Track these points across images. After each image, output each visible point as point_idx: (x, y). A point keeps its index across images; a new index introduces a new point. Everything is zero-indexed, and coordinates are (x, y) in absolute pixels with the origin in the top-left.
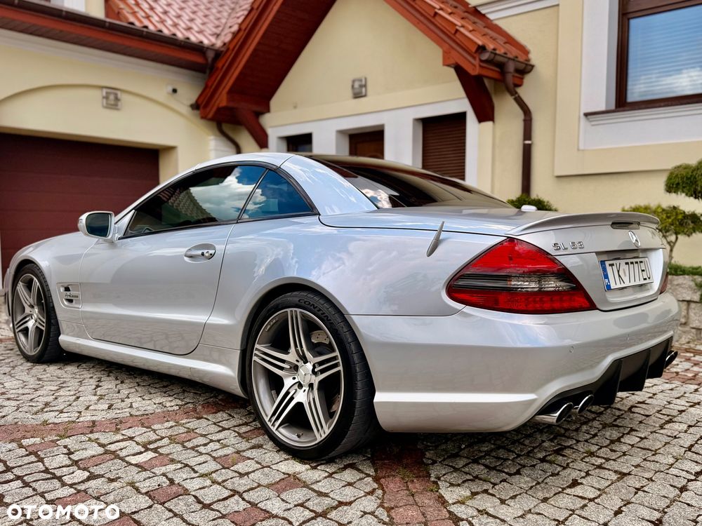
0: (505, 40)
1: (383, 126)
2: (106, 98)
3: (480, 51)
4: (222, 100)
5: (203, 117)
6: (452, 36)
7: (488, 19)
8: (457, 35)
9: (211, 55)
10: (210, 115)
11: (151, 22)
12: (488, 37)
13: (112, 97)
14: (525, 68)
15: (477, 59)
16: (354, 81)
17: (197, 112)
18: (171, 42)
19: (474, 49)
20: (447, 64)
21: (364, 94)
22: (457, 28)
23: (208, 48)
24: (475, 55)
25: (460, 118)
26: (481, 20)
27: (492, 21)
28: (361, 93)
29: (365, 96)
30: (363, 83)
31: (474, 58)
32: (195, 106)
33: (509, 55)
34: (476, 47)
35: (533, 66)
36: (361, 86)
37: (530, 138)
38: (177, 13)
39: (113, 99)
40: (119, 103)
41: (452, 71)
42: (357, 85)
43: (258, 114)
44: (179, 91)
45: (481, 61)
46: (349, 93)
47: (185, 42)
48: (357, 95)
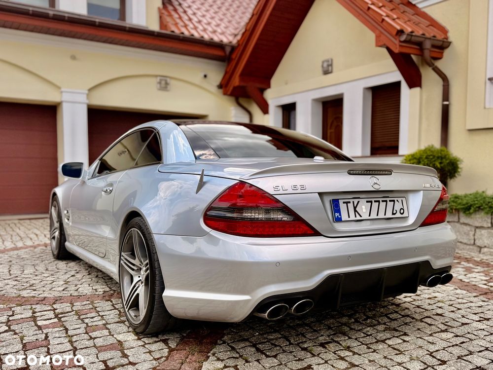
0: (428, 23)
1: (342, 95)
2: (160, 83)
3: (400, 34)
4: (236, 81)
5: (225, 94)
6: (380, 24)
7: (417, 7)
8: (384, 23)
9: (228, 50)
10: (229, 93)
11: (187, 29)
12: (412, 22)
13: (163, 82)
14: (443, 44)
15: (398, 40)
16: (323, 62)
17: (221, 91)
18: (200, 42)
19: (394, 33)
20: (379, 45)
21: (330, 71)
22: (383, 17)
23: (226, 45)
24: (396, 37)
25: (396, 86)
26: (412, 9)
27: (420, 9)
28: (328, 70)
29: (331, 72)
30: (330, 63)
31: (396, 39)
32: (220, 86)
33: (427, 35)
34: (396, 31)
35: (450, 43)
36: (328, 66)
37: (447, 100)
38: (208, 21)
39: (164, 84)
40: (169, 87)
41: (385, 50)
42: (325, 65)
43: (262, 91)
44: (208, 76)
45: (401, 42)
46: (320, 71)
47: (210, 42)
48: (326, 72)
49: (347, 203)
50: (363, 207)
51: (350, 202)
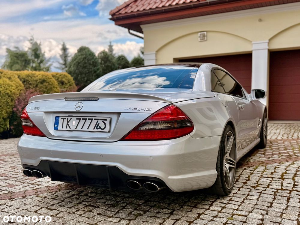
49: (63, 119)
50: (74, 122)
51: (65, 119)
